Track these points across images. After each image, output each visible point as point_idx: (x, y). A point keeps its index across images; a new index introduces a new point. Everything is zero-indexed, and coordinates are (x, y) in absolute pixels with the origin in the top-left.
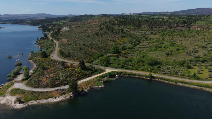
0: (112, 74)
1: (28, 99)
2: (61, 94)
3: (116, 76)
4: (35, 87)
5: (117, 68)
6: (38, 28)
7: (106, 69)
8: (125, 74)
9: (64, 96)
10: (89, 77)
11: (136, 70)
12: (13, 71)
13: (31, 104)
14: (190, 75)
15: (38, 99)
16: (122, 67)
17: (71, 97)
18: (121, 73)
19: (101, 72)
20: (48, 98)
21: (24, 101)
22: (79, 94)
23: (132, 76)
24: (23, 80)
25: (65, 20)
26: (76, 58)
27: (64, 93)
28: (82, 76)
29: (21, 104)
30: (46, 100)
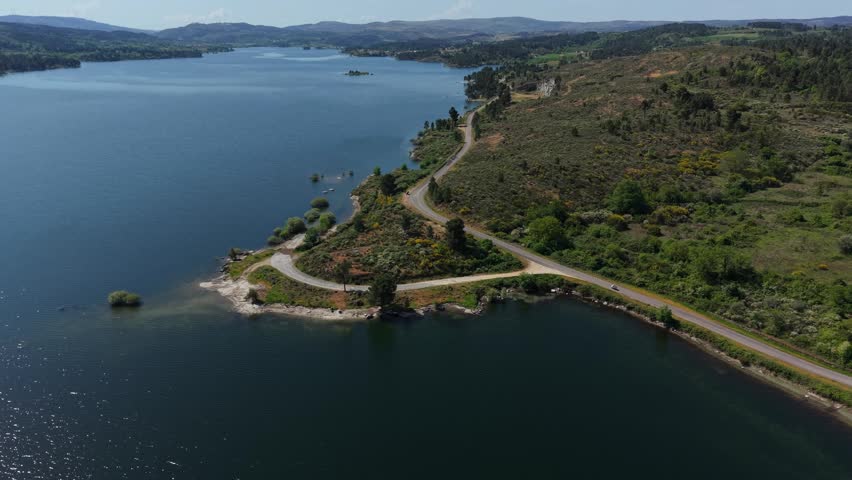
0: (539, 282)
1: (275, 299)
2: (352, 305)
3: (553, 290)
4: (308, 273)
5: (576, 265)
6: (465, 78)
7: (533, 263)
8: (587, 291)
9: (355, 310)
10: (461, 275)
11: (642, 285)
12: (290, 220)
13: (274, 310)
14: (833, 350)
15: (293, 303)
16: (597, 267)
17: (371, 317)
18: (575, 285)
19: (508, 269)
20: (315, 307)
21: (264, 300)
22: (397, 316)
23: (605, 303)
24: (299, 249)
25: (582, 48)
26: (462, 210)
27: (360, 305)
28: (439, 270)
29: (255, 306)
30: (309, 310)
